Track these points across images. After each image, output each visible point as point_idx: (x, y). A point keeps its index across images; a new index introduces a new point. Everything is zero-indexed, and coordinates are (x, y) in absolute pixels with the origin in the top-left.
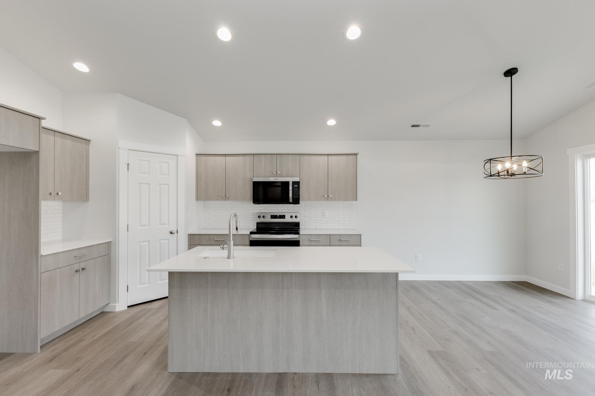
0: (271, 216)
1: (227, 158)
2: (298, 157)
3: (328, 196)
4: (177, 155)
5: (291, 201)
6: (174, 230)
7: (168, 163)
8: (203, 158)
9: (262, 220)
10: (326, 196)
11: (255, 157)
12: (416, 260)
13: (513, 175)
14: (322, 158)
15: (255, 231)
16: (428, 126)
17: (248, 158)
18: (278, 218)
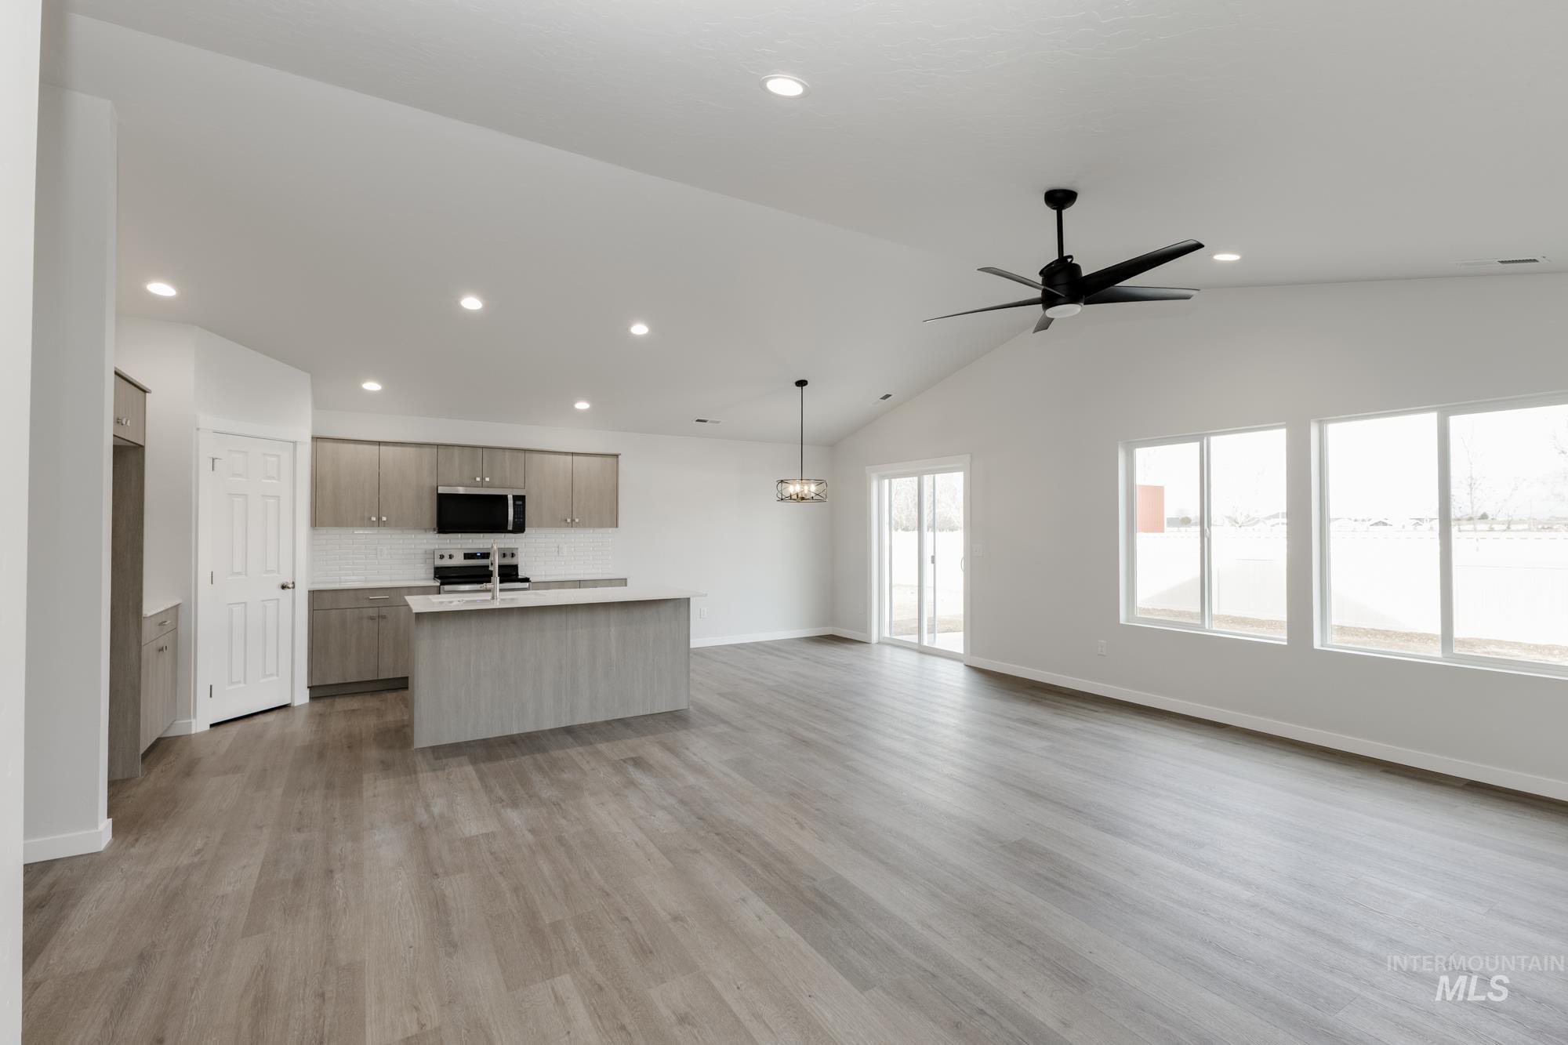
0: (465, 554)
1: (382, 448)
2: (521, 455)
3: (573, 520)
4: (295, 443)
5: (510, 528)
6: (288, 581)
7: (278, 456)
8: (324, 445)
9: (446, 562)
10: (569, 520)
11: (441, 450)
13: (803, 499)
14: (563, 457)
16: (718, 422)
17: (426, 451)
18: (478, 557)
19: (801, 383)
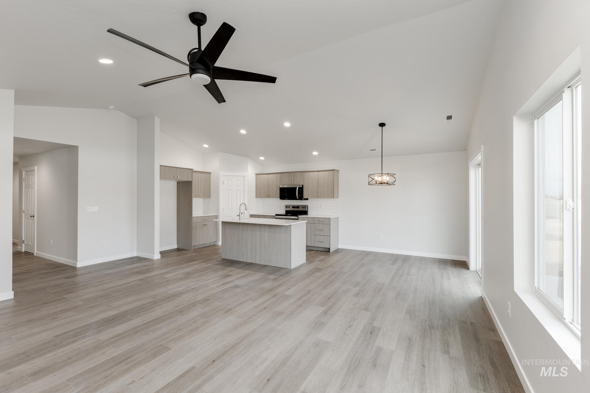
0: (292, 207)
1: (269, 175)
2: (303, 173)
3: (318, 196)
4: (244, 176)
5: (298, 198)
8: (259, 176)
9: (288, 209)
11: (282, 174)
12: (379, 239)
13: (381, 183)
14: (315, 173)
15: (285, 214)
17: (278, 175)
18: (296, 208)
19: (382, 125)
